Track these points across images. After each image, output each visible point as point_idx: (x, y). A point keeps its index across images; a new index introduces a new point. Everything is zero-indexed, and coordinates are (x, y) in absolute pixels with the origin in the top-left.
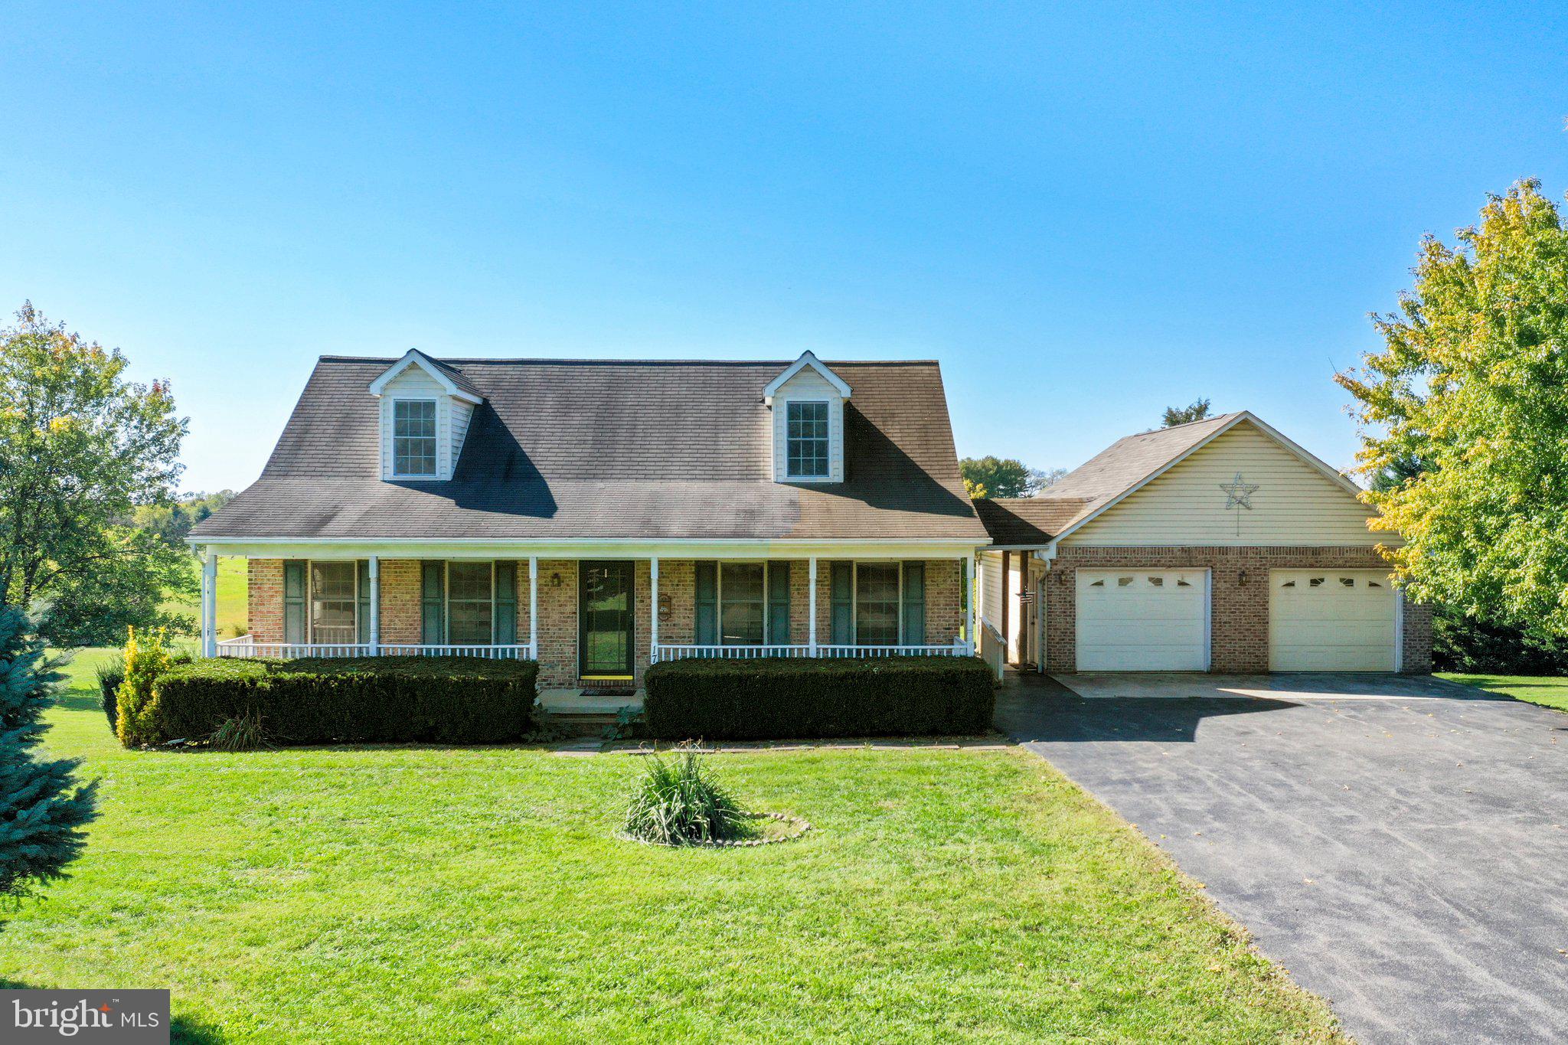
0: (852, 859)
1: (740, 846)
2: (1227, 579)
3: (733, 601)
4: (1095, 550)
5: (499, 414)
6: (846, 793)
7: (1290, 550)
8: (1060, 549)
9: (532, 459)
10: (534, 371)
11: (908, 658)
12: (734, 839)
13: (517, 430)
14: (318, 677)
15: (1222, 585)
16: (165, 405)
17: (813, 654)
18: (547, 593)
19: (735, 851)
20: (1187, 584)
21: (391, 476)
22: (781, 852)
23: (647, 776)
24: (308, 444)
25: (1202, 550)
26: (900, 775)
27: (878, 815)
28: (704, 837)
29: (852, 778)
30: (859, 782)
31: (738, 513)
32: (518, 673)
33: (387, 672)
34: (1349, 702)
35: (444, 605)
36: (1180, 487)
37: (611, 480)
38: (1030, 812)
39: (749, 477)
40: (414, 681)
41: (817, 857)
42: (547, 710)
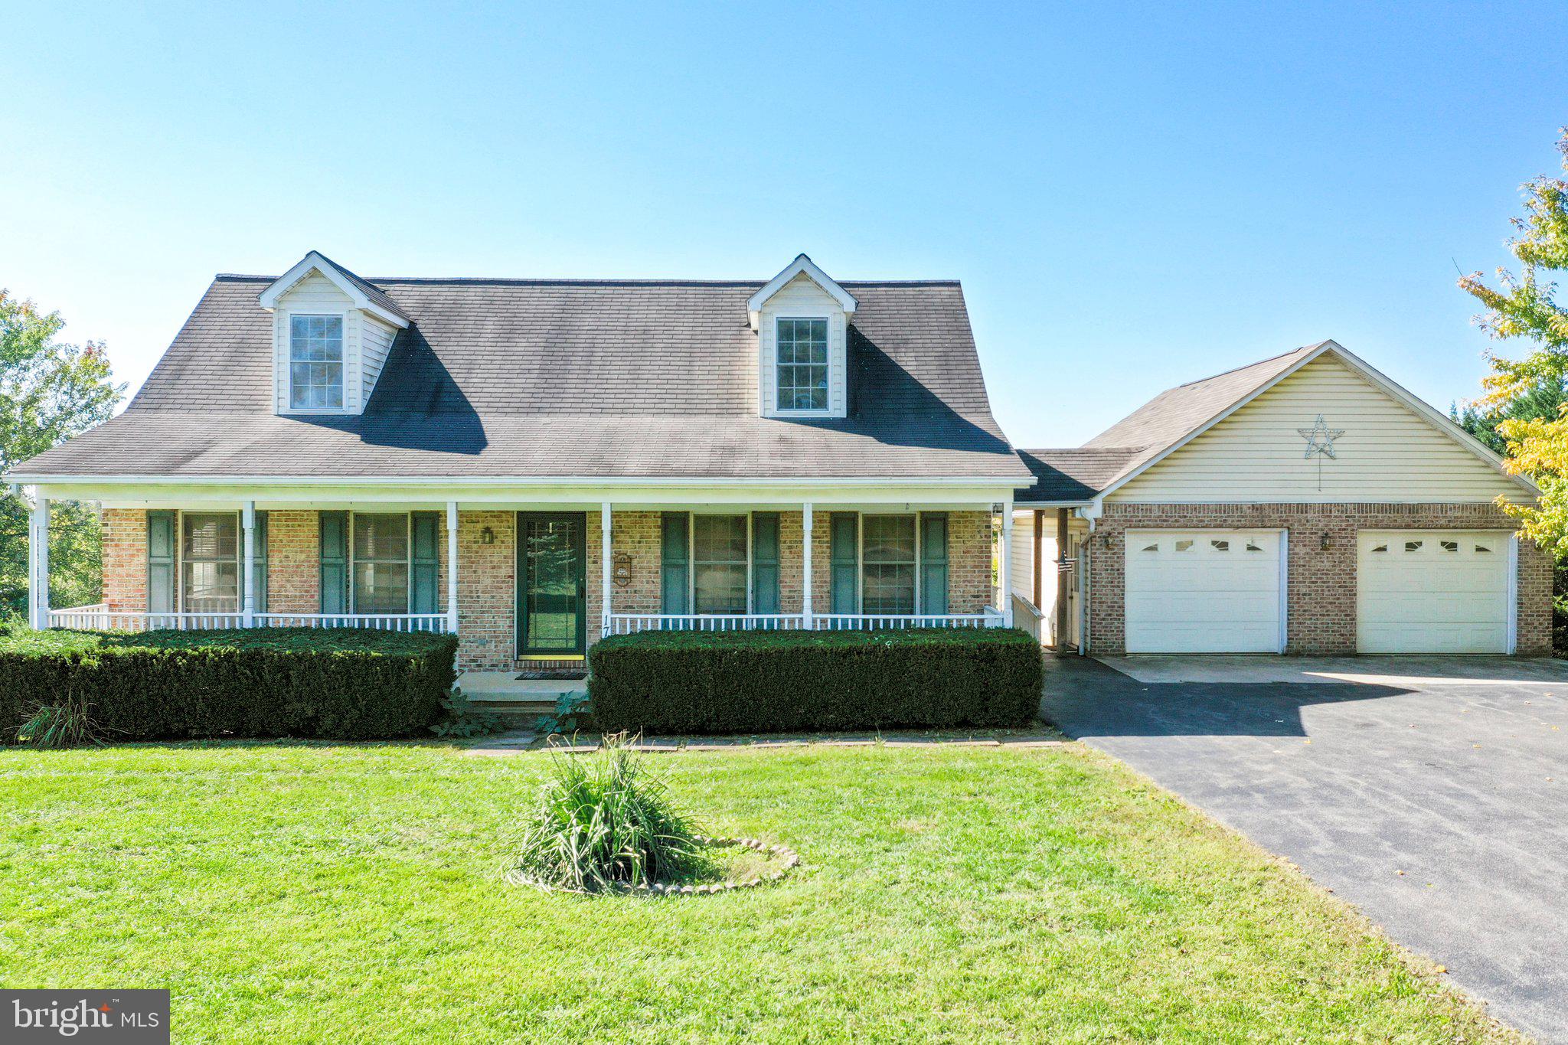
0: (863, 918)
1: (690, 893)
2: (1307, 543)
3: (707, 563)
4: (1147, 508)
5: (427, 339)
6: (852, 808)
7: (1384, 508)
8: (1107, 506)
9: (463, 390)
10: (472, 293)
11: (928, 630)
12: (681, 882)
13: (447, 357)
14: (162, 652)
15: (1300, 550)
16: (101, 369)
17: (808, 626)
18: (477, 552)
19: (679, 902)
20: (1258, 549)
21: (286, 409)
22: (751, 904)
23: (555, 784)
24: (190, 372)
25: (1277, 507)
26: (927, 780)
27: (899, 842)
28: (635, 880)
29: (859, 786)
30: (869, 791)
31: (714, 449)
32: (426, 648)
33: (252, 646)
34: (1471, 688)
35: (348, 566)
36: (1249, 433)
37: (560, 415)
38: (1119, 837)
39: (730, 411)
40: (287, 657)
41: (807, 913)
42: (466, 696)
